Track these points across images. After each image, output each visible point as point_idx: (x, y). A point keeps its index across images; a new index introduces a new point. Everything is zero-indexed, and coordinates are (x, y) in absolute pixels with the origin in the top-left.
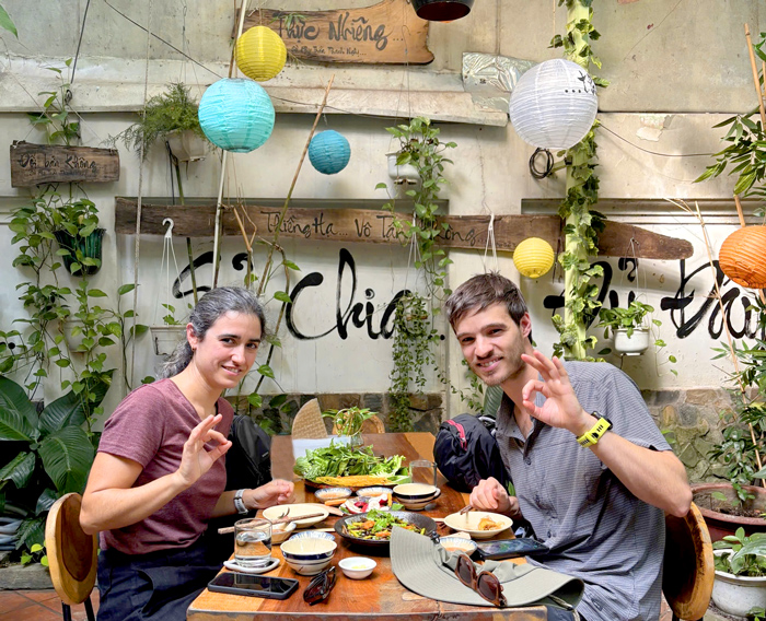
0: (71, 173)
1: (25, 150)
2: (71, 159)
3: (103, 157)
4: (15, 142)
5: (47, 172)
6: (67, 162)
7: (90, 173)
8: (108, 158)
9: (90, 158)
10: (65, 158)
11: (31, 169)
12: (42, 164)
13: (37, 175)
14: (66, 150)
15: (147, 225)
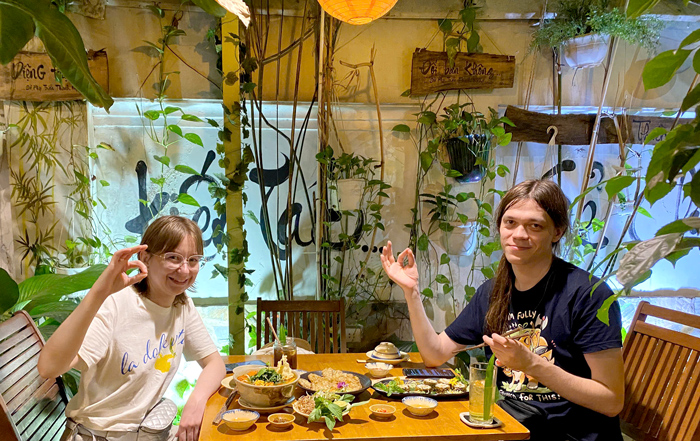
0: (468, 80)
1: (427, 58)
2: (470, 65)
3: (501, 64)
4: (417, 49)
5: (447, 80)
6: (466, 69)
7: (487, 80)
8: (505, 64)
9: (488, 64)
10: (465, 65)
11: (432, 76)
12: (442, 71)
13: (437, 82)
14: (466, 57)
15: (534, 133)
